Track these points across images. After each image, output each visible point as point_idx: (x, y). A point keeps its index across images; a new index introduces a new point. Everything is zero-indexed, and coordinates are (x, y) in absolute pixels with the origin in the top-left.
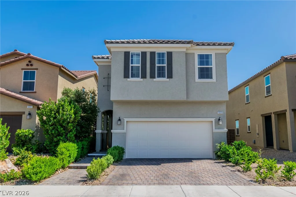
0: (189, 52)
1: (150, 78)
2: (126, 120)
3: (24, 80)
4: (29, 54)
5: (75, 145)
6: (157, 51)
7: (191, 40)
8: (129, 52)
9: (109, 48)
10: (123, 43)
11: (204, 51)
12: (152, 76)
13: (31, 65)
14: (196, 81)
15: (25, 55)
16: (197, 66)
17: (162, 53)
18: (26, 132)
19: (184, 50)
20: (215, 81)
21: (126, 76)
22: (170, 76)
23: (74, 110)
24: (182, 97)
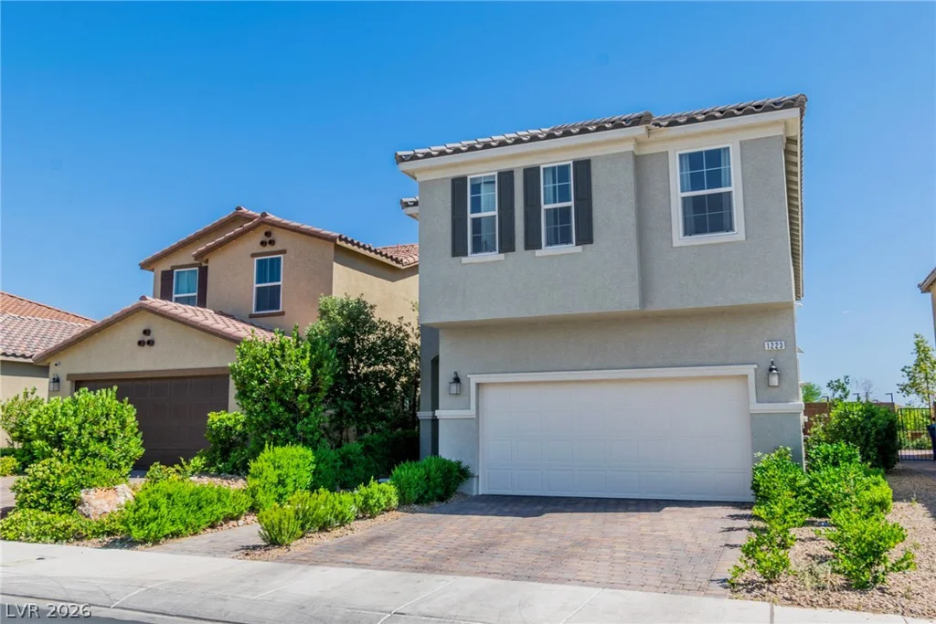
0: (647, 150)
1: (526, 249)
2: (474, 379)
3: (258, 283)
4: (264, 215)
5: (309, 452)
6: (545, 162)
7: (642, 113)
8: (464, 179)
9: (411, 173)
10: (457, 151)
11: (702, 139)
12: (532, 243)
13: (272, 243)
14: (674, 245)
15: (256, 217)
16: (677, 195)
17: (559, 167)
18: (229, 419)
19: (630, 147)
20: (744, 238)
21: (458, 250)
22: (586, 237)
23: (310, 357)
24: (628, 301)
